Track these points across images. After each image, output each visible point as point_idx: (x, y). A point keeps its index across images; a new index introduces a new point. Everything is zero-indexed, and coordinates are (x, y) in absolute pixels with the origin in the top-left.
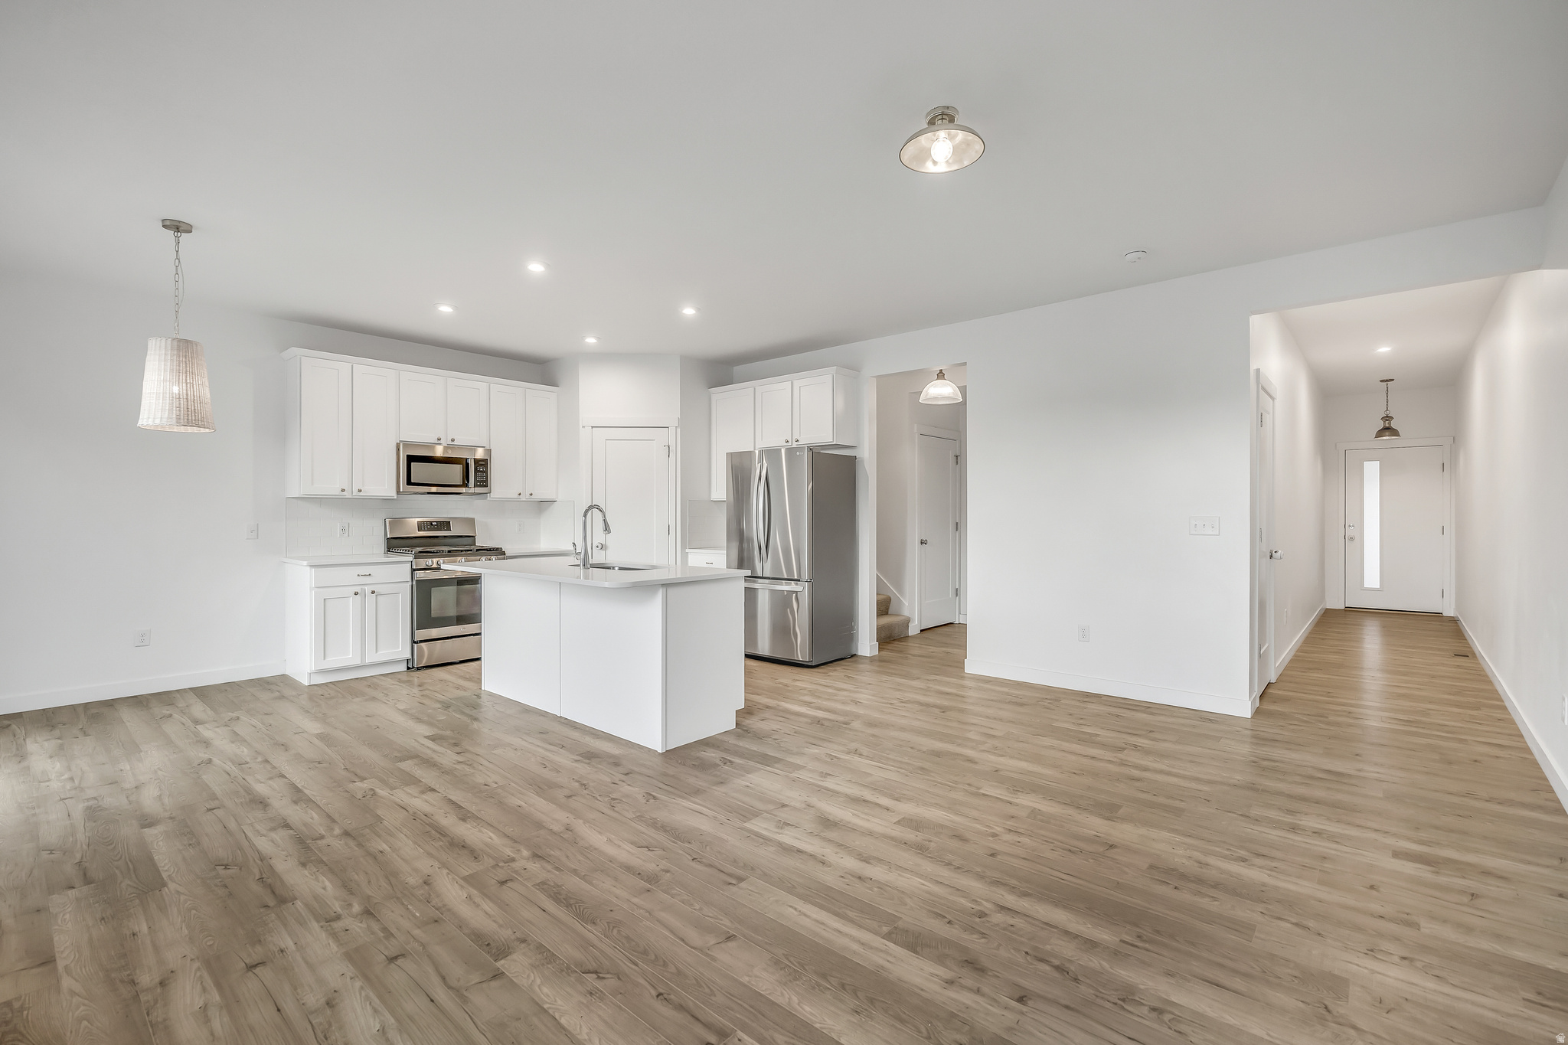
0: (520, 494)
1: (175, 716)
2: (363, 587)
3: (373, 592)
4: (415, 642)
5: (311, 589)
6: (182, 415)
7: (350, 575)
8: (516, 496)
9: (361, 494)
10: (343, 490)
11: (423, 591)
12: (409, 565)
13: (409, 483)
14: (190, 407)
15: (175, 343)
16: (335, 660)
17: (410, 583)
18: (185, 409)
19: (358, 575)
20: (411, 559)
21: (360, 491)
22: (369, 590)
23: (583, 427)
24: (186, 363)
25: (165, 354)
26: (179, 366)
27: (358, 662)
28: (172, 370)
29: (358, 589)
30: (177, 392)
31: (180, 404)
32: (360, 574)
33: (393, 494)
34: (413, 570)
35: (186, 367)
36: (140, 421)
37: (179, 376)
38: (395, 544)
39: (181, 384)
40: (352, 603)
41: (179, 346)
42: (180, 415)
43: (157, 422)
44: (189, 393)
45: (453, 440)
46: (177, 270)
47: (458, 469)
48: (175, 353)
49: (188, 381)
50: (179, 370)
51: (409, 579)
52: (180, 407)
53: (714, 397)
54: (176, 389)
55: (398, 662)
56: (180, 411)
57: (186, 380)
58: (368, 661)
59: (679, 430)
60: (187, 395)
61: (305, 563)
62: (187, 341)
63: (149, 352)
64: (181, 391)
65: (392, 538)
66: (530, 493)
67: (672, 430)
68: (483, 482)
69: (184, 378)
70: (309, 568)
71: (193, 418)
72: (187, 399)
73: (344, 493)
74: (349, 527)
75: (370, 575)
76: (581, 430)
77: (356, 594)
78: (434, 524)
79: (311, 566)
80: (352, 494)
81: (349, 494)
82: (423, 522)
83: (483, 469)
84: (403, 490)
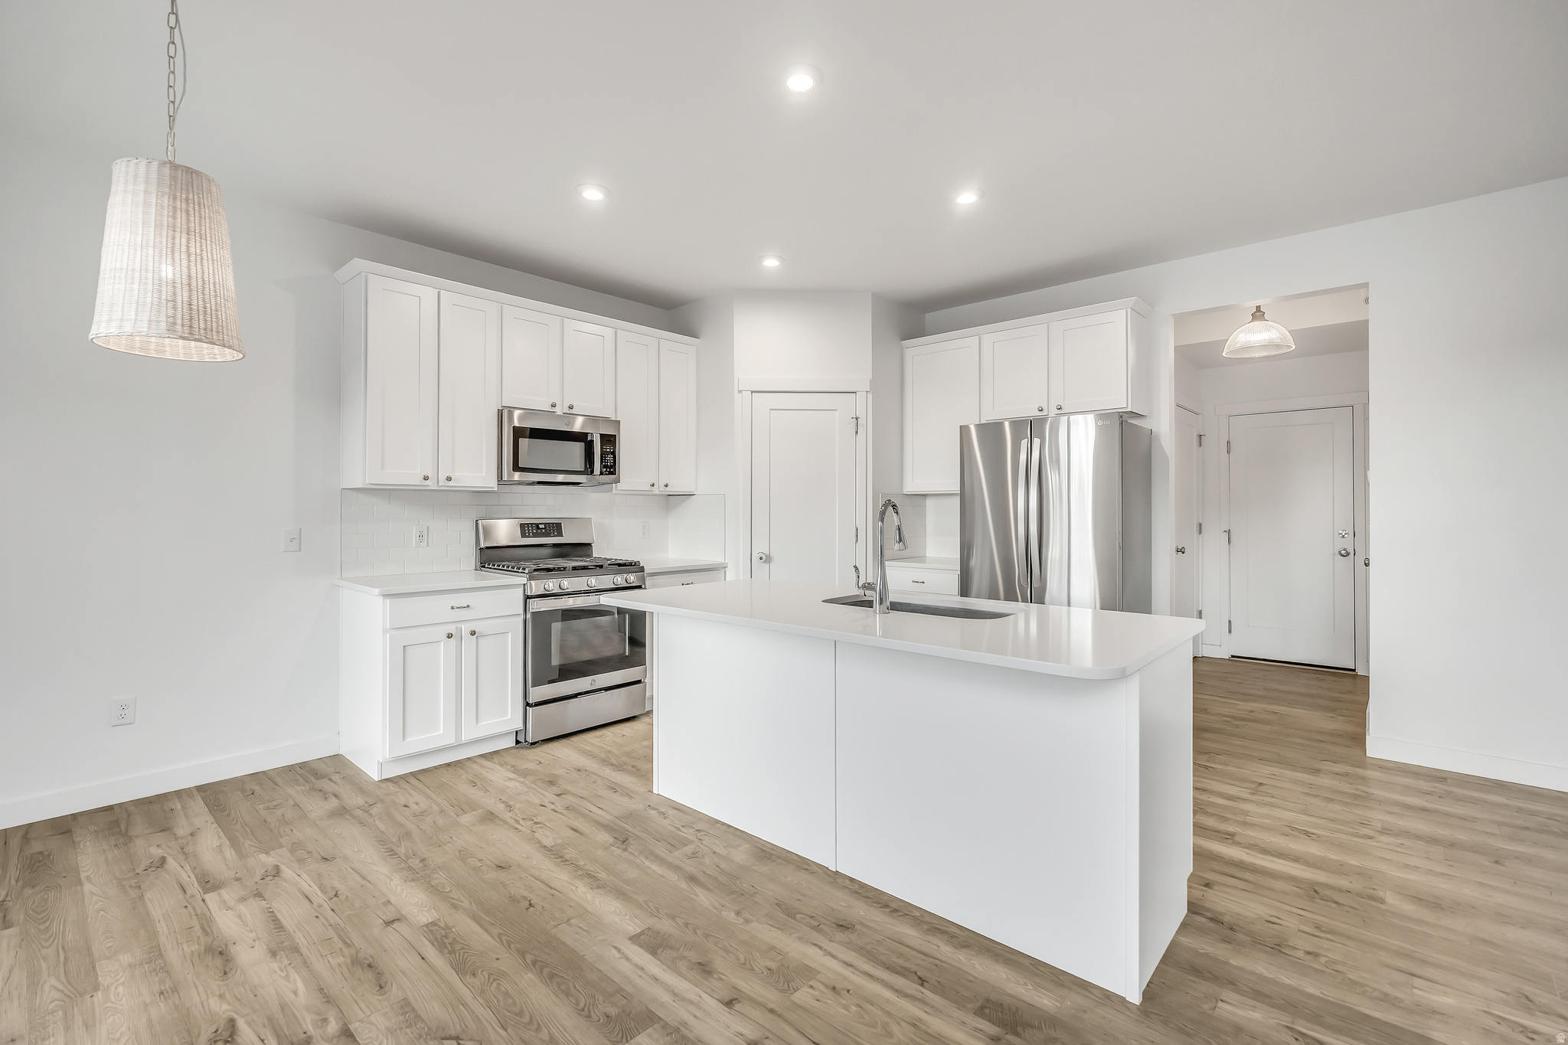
0: (653, 485)
1: (172, 863)
2: (459, 625)
3: (473, 633)
4: (528, 704)
5: (385, 631)
6: (179, 316)
7: (438, 608)
8: (648, 488)
9: (451, 483)
10: (426, 478)
11: (538, 627)
12: (522, 589)
13: (516, 467)
14: (195, 302)
15: (167, 171)
16: (419, 741)
17: (522, 617)
18: (186, 306)
19: (453, 608)
20: (523, 580)
21: (449, 479)
22: (465, 629)
23: (740, 392)
24: (188, 214)
25: (146, 192)
26: (174, 218)
27: (451, 740)
28: (158, 226)
29: (451, 629)
30: (170, 276)
31: (175, 294)
32: (455, 605)
33: (492, 484)
34: (527, 598)
35: (188, 221)
36: (94, 327)
37: (174, 238)
38: (491, 557)
39: (177, 255)
40: (444, 650)
41: (173, 178)
42: (174, 317)
43: (128, 328)
44: (193, 271)
45: (571, 407)
46: (172, 35)
47: (578, 448)
48: (166, 190)
49: (192, 250)
50: (174, 226)
51: (521, 611)
52: (174, 301)
53: (909, 354)
54: (167, 271)
55: (506, 734)
56: (175, 308)
57: (188, 247)
58: (464, 739)
59: (870, 396)
60: (189, 277)
61: (376, 591)
62: (190, 172)
63: (113, 189)
64: (178, 276)
65: (487, 548)
66: (665, 483)
67: (861, 396)
68: (611, 469)
69: (184, 241)
70: (381, 598)
71: (202, 325)
72: (189, 285)
73: (427, 483)
74: (428, 532)
75: (468, 606)
76: (737, 396)
77: (450, 636)
78: (541, 526)
79: (385, 596)
80: (438, 483)
81: (431, 484)
82: (528, 524)
83: (610, 449)
84: (505, 478)
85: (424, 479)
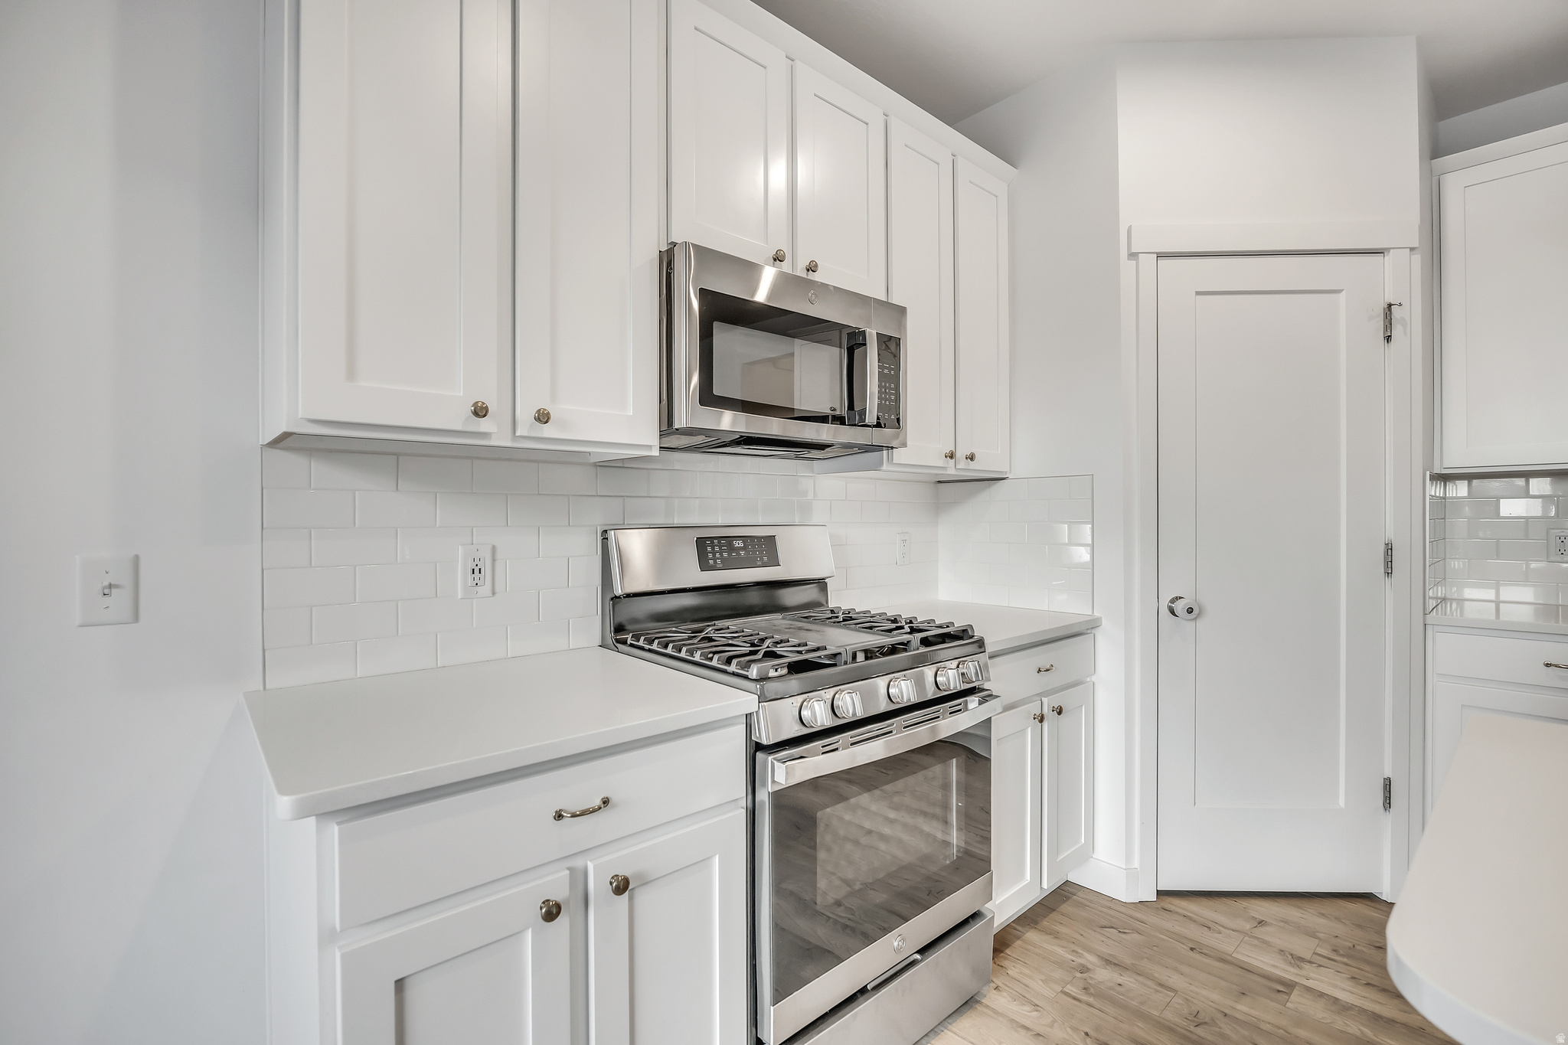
0: (951, 457)
2: (576, 868)
3: (618, 885)
5: (327, 940)
7: (514, 826)
8: (944, 462)
9: (548, 433)
10: (480, 411)
12: (742, 728)
13: (708, 397)
17: (743, 813)
19: (559, 816)
21: (544, 419)
22: (597, 877)
23: (1133, 256)
33: (645, 436)
34: (756, 752)
45: (812, 268)
47: (835, 360)
53: (1452, 184)
65: (628, 596)
66: (968, 453)
67: (1397, 260)
73: (484, 425)
74: (494, 560)
75: (606, 802)
76: (1127, 267)
77: (552, 912)
78: (738, 544)
79: (326, 815)
80: (514, 433)
81: (495, 431)
82: (711, 538)
83: (890, 369)
84: (680, 422)
85: (476, 413)
